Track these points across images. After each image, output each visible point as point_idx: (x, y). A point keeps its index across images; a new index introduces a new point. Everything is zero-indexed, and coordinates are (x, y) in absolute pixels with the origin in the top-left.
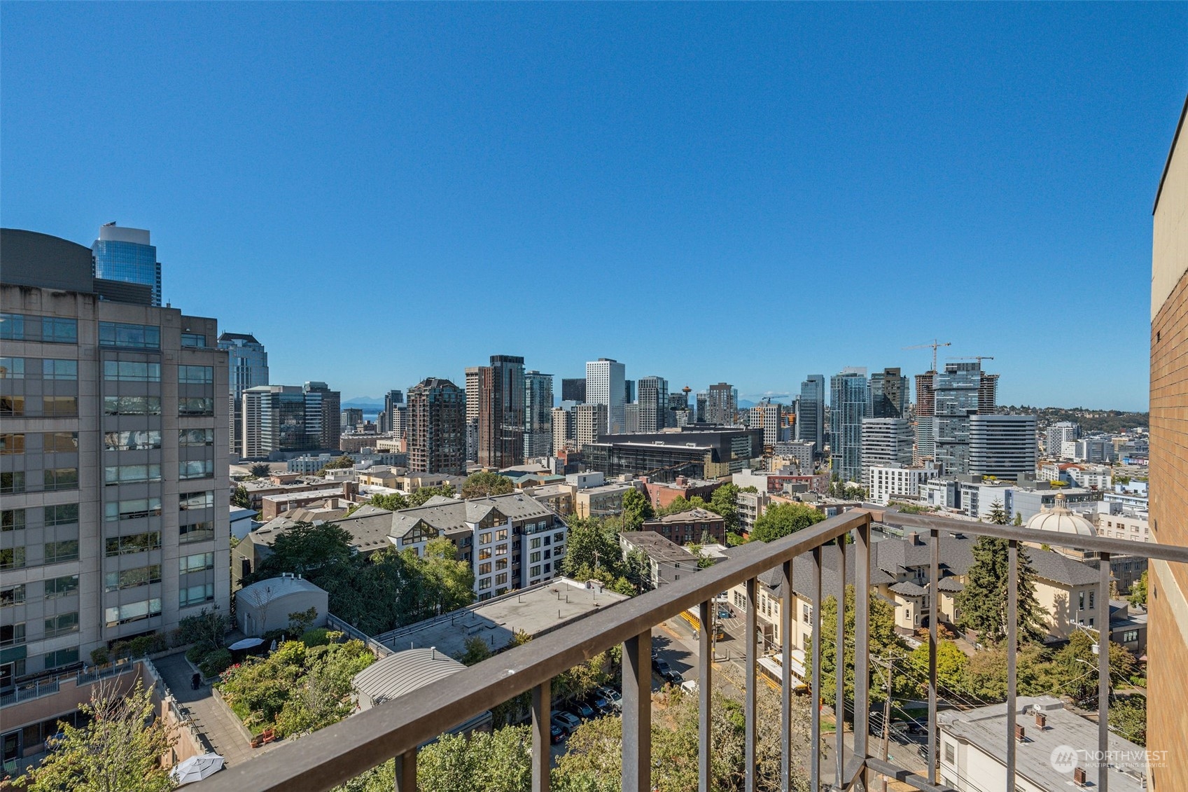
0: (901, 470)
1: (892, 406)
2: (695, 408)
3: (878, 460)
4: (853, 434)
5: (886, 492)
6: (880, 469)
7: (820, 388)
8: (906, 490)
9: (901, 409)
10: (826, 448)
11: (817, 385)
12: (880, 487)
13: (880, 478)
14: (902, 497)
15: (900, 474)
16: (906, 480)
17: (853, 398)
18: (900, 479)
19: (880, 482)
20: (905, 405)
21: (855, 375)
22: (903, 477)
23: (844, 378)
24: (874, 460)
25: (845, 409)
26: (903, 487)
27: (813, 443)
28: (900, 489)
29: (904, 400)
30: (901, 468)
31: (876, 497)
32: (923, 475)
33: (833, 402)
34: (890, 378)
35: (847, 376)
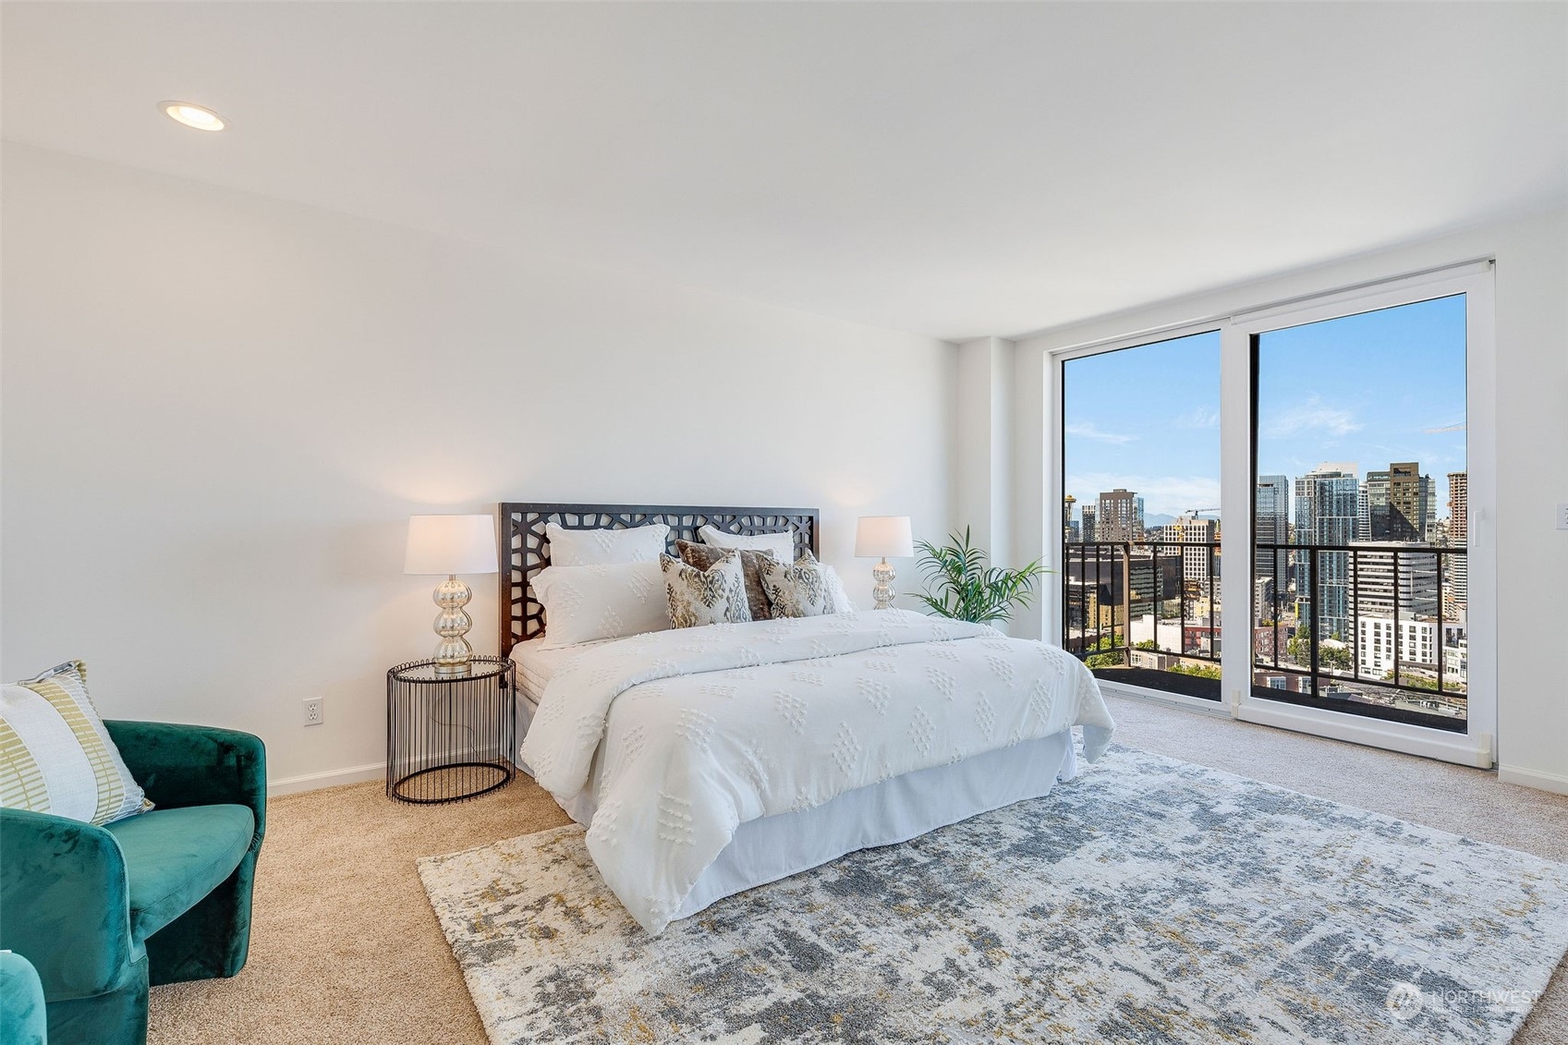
0: (1413, 623)
1: (1404, 521)
2: (1081, 526)
3: (1378, 607)
4: (1334, 566)
5: (1388, 657)
6: (1377, 621)
7: (1280, 497)
8: (1424, 654)
9: (1422, 526)
10: (1293, 587)
11: (1275, 492)
12: (1377, 649)
13: (1377, 634)
14: (1417, 665)
15: (1413, 629)
16: (1424, 639)
17: (1334, 511)
18: (1413, 638)
19: (1378, 641)
20: (1429, 521)
21: (1338, 475)
22: (1419, 635)
23: (1318, 480)
24: (1370, 606)
25: (1321, 527)
26: (1419, 650)
27: (1267, 579)
28: (1413, 653)
29: (1424, 513)
30: (1415, 619)
31: (1370, 664)
32: (1454, 632)
33: (1299, 516)
34: (1400, 478)
35: (1324, 476)
